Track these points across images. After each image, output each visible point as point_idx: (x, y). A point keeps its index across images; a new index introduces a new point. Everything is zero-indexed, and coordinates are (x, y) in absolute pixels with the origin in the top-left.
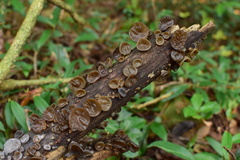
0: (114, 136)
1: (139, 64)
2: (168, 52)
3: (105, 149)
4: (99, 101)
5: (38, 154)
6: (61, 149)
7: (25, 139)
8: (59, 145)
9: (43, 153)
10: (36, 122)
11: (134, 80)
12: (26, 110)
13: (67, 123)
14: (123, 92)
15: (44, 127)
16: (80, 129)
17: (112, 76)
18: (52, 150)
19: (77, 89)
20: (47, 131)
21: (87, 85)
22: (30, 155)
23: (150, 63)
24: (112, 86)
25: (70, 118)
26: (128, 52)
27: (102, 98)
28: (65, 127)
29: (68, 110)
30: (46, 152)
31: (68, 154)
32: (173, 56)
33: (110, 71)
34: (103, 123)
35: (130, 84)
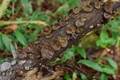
0: (66, 62)
1: (85, 20)
2: (102, 13)
3: (60, 70)
4: (60, 41)
5: (22, 72)
6: (35, 69)
7: (14, 63)
8: (34, 67)
9: (24, 72)
10: (20, 53)
11: (82, 29)
12: (11, 40)
13: (40, 54)
14: (75, 36)
15: (25, 55)
16: (48, 58)
17: (68, 26)
18: (30, 70)
19: (46, 33)
20: (27, 58)
21: (53, 31)
22: (16, 73)
23: (91, 19)
24: (68, 32)
25: (42, 51)
26: (78, 12)
27: (62, 39)
28: (39, 56)
29: (41, 46)
30: (26, 71)
31: (39, 73)
32: (105, 16)
33: (67, 23)
34: (61, 55)
35: (79, 32)
